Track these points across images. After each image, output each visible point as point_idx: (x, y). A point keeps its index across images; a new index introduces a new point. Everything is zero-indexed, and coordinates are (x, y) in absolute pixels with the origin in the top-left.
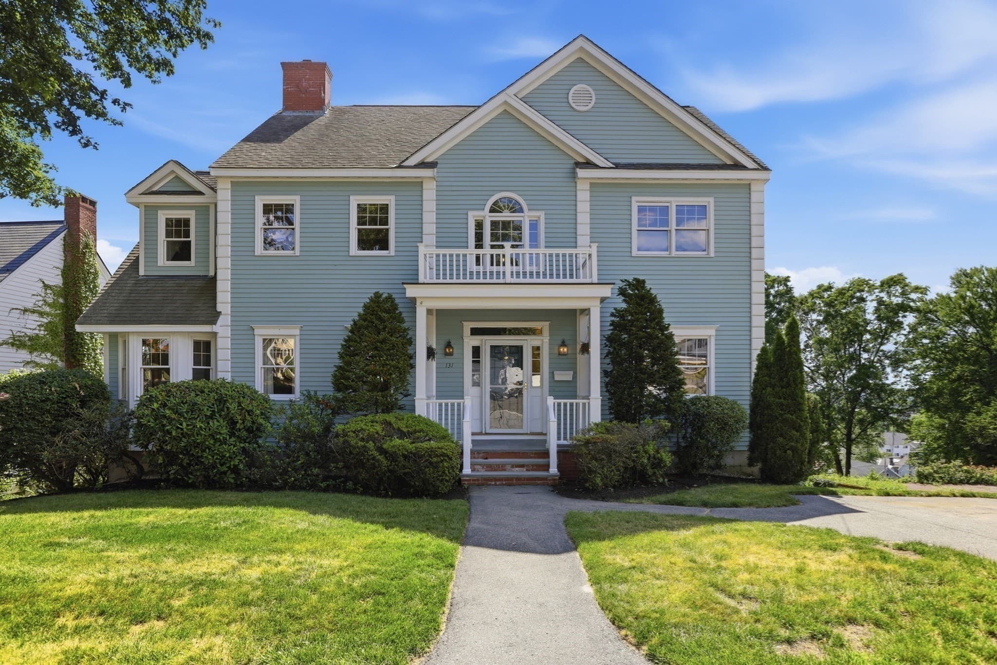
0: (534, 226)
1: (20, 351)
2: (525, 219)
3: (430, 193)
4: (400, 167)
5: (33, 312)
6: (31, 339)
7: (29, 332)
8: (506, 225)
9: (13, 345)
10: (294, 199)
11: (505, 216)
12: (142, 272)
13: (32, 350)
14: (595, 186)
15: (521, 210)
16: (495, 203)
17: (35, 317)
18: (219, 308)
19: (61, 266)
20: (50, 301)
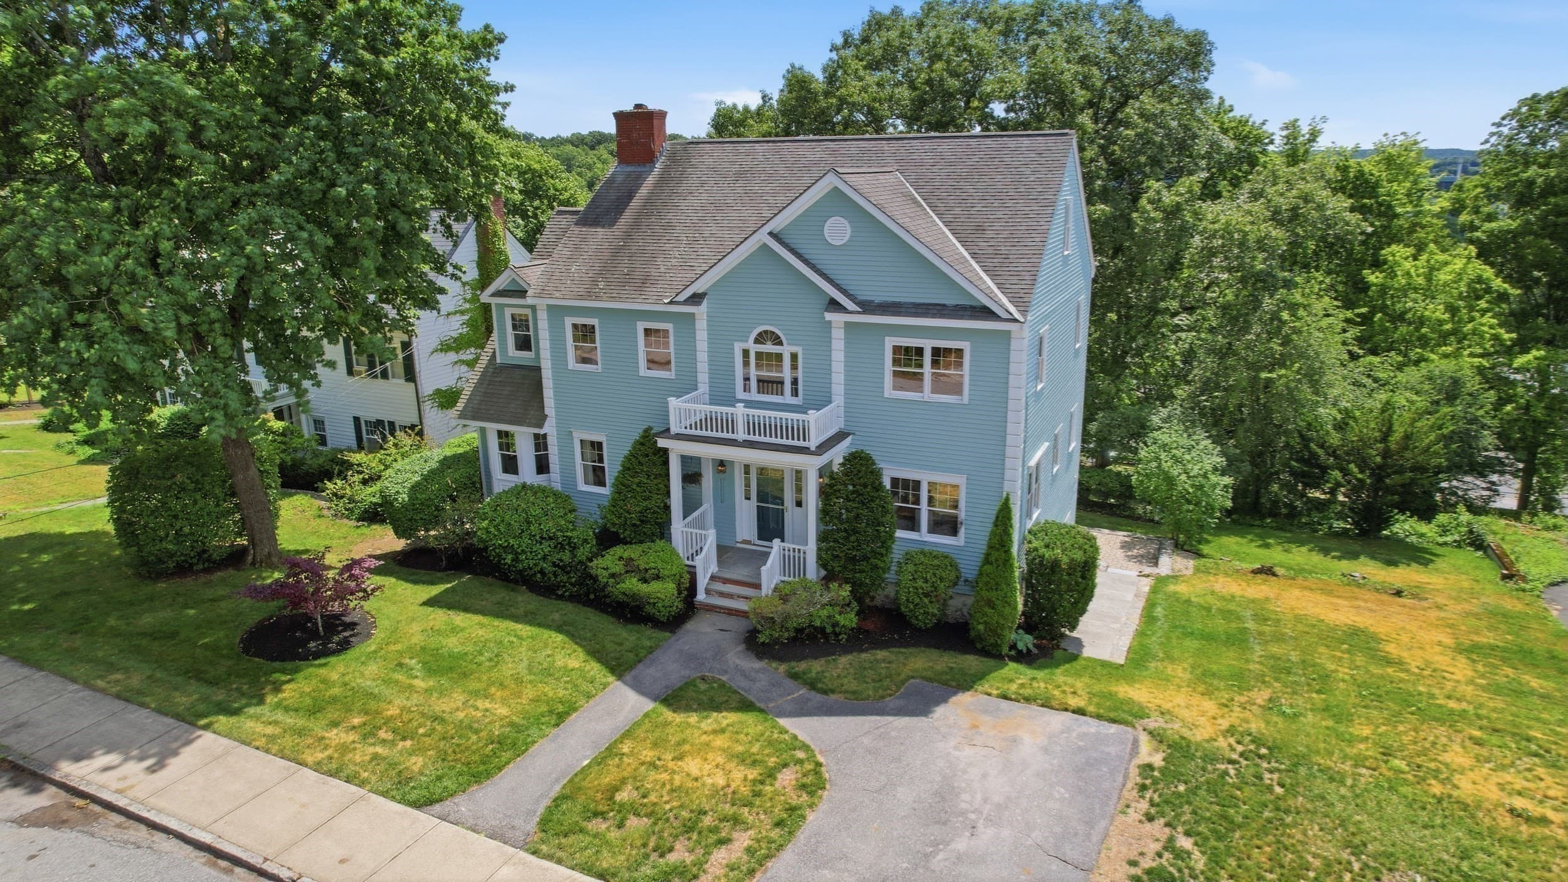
0: (794, 357)
1: (448, 354)
2: (786, 350)
3: (702, 325)
4: (671, 303)
5: (456, 313)
6: (456, 340)
7: (455, 335)
8: (769, 355)
9: (441, 350)
10: (594, 321)
11: (769, 348)
12: (498, 361)
13: (457, 350)
14: (848, 325)
15: (780, 343)
16: (760, 334)
17: (458, 317)
18: (547, 411)
19: (476, 258)
20: (469, 296)
